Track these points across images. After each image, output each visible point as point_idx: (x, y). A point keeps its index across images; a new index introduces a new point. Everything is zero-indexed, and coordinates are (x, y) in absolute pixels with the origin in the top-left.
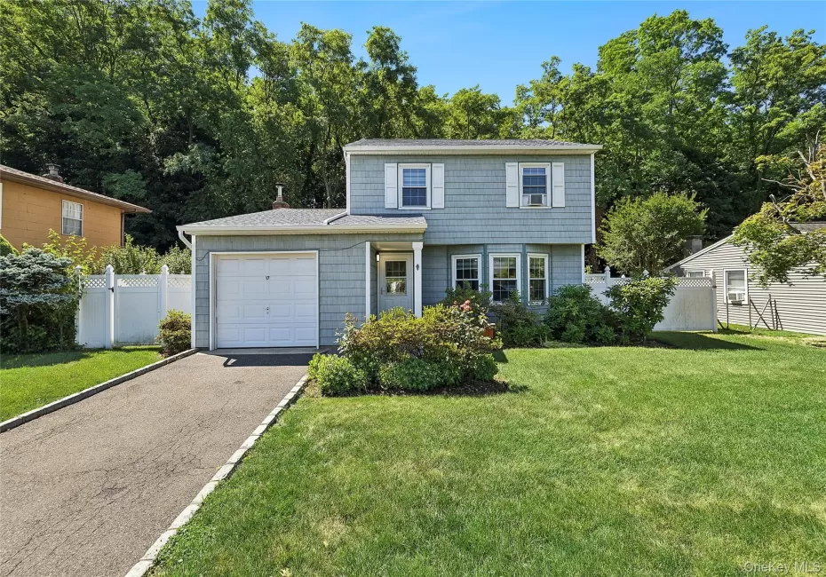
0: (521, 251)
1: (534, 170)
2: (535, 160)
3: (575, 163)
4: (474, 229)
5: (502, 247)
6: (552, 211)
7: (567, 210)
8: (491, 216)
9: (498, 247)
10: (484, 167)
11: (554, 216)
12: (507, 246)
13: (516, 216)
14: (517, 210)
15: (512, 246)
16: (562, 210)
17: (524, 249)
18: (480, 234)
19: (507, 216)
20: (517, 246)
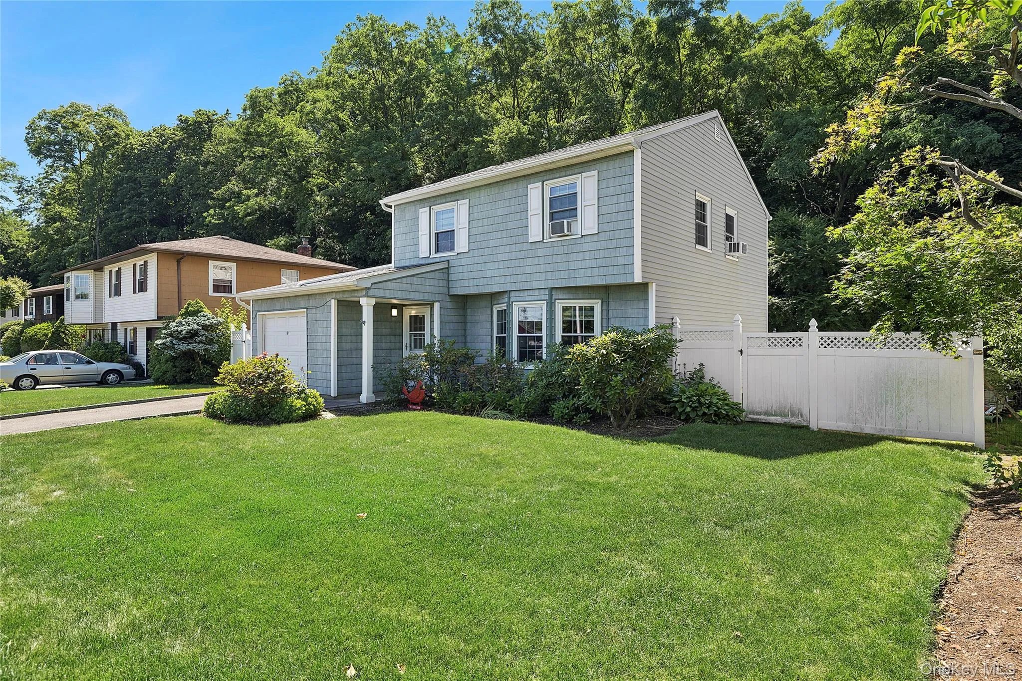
0: (547, 297)
1: (563, 187)
2: (563, 173)
3: (612, 168)
4: (496, 273)
5: (526, 293)
6: (583, 240)
7: (602, 236)
8: (514, 255)
9: (522, 294)
10: (507, 195)
11: (586, 247)
12: (531, 293)
13: (540, 253)
14: (541, 245)
15: (537, 292)
16: (595, 238)
17: (551, 295)
18: (502, 280)
19: (531, 253)
20: (542, 292)
